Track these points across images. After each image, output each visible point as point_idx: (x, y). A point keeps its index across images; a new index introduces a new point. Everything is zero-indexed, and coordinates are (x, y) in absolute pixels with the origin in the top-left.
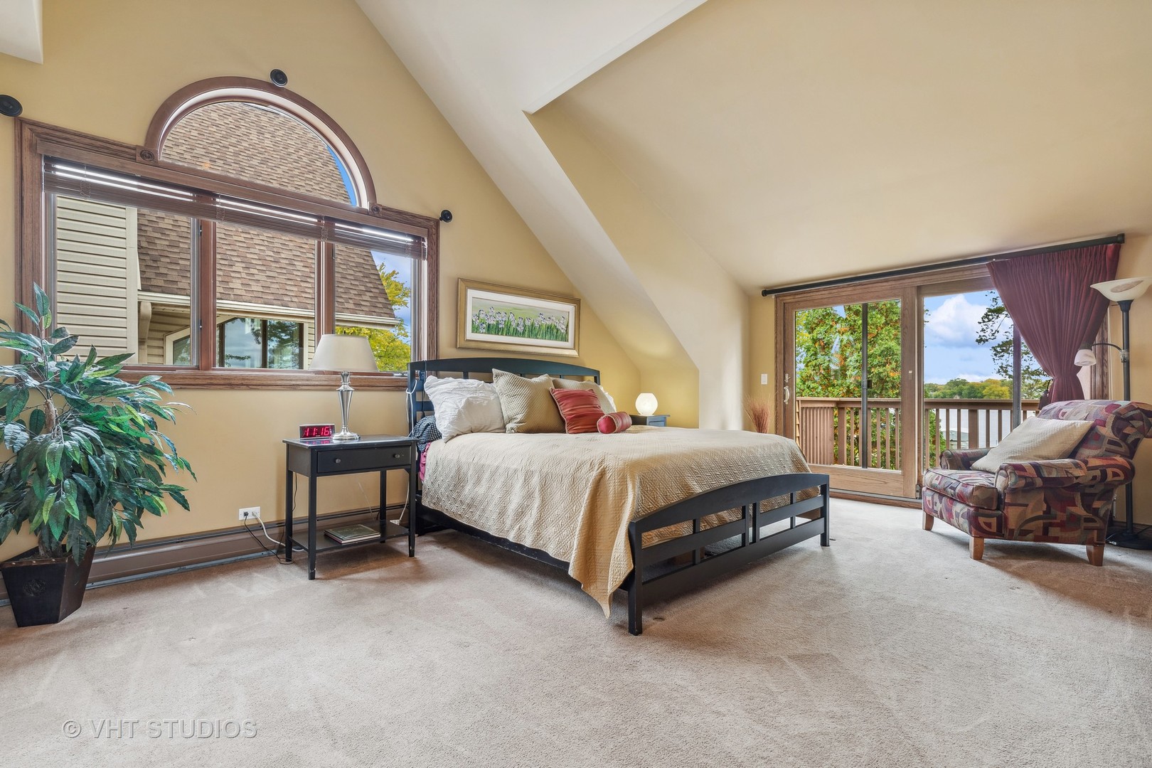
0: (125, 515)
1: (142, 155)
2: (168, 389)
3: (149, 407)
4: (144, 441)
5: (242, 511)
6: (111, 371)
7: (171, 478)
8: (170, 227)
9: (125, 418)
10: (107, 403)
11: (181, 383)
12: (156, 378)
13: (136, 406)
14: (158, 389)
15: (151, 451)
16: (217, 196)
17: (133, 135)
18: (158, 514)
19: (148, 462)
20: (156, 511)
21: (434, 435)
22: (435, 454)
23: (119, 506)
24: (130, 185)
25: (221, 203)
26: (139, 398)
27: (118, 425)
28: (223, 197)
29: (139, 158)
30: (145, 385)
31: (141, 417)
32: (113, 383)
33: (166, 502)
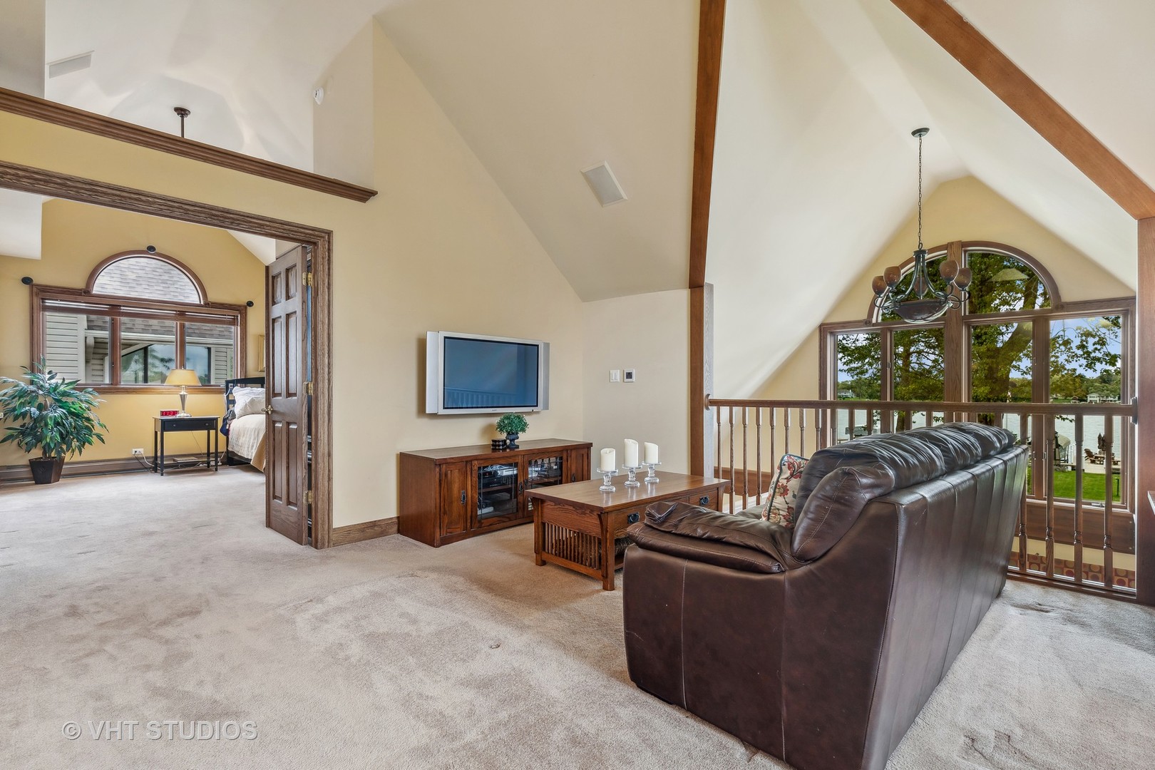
0: (78, 444)
1: (85, 292)
2: (96, 394)
3: (87, 402)
4: (85, 415)
5: (134, 450)
6: (71, 387)
7: (97, 430)
8: (108, 282)
9: (77, 406)
10: (70, 400)
11: (102, 391)
12: (91, 390)
13: (81, 401)
14: (92, 394)
15: (88, 419)
16: (121, 306)
17: (79, 283)
18: (91, 445)
19: (87, 424)
20: (90, 443)
21: (234, 417)
22: (235, 425)
23: (75, 440)
24: (83, 306)
25: (124, 309)
26: (83, 398)
27: (74, 409)
28: (124, 306)
29: (83, 294)
30: (86, 392)
31: (84, 405)
32: (72, 392)
33: (94, 439)
